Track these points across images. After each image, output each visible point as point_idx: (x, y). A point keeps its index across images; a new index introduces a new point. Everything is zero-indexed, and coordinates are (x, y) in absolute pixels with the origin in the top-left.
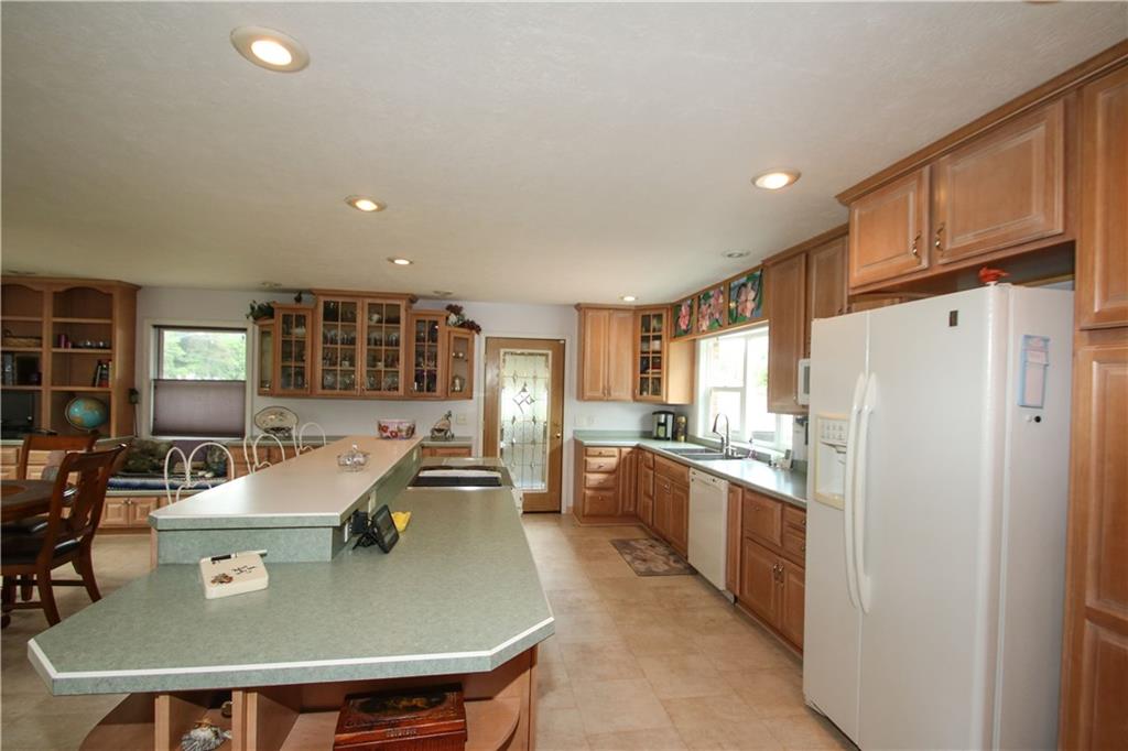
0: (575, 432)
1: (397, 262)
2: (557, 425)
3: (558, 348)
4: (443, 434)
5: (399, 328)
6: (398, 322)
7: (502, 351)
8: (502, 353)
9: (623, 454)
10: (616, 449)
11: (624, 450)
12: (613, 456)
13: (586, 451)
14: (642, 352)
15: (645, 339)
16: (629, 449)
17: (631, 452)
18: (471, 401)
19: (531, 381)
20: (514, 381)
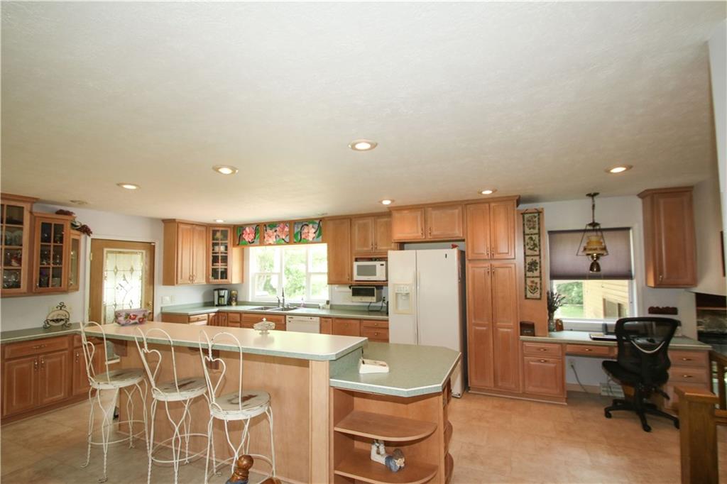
0: (162, 308)
1: (125, 186)
2: (148, 305)
3: (150, 248)
4: (62, 323)
5: (21, 229)
6: (21, 223)
7: (105, 250)
8: (105, 252)
9: (211, 317)
10: (206, 315)
11: (211, 314)
12: (205, 320)
13: (189, 318)
14: (213, 253)
15: (214, 245)
16: (214, 314)
17: (215, 315)
18: (77, 293)
19: (129, 273)
20: (116, 274)
